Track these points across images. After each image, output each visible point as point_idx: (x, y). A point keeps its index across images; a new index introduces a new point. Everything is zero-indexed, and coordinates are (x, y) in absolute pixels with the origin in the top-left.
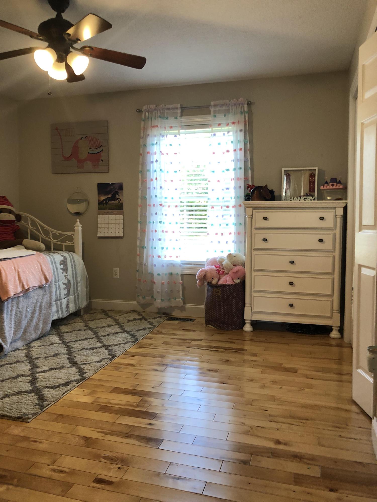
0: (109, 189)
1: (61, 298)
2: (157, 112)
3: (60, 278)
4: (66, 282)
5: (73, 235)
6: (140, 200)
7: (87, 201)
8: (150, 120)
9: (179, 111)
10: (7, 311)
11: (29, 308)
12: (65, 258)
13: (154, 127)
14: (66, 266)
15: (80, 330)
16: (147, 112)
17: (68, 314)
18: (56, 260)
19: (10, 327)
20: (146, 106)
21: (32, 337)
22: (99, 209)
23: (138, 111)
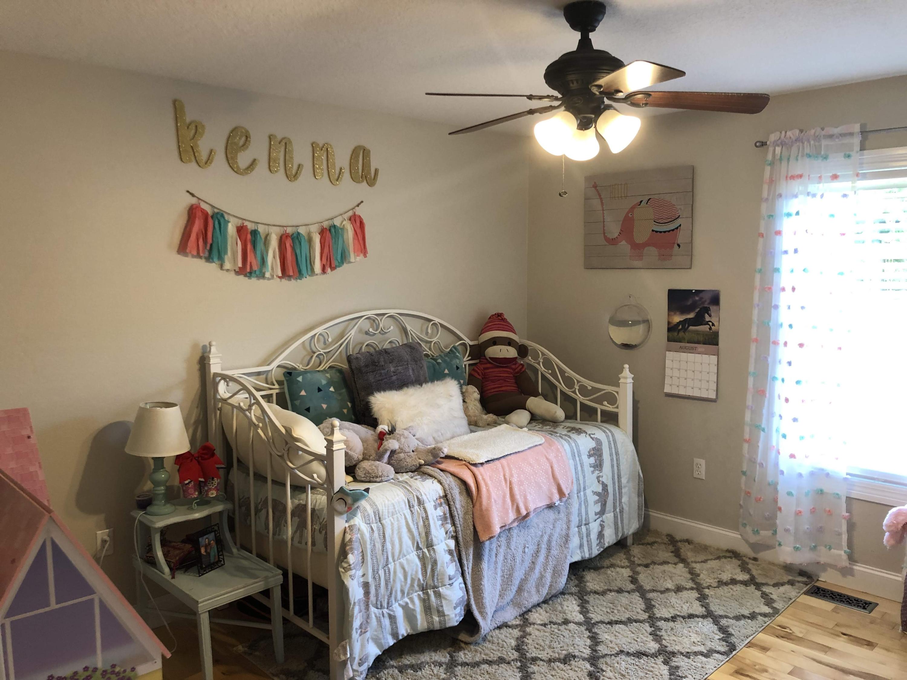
0: (689, 302)
1: (589, 521)
2: (801, 144)
3: (587, 483)
4: (599, 489)
5: (617, 393)
6: (754, 330)
7: (647, 322)
8: (784, 163)
9: (856, 141)
10: (490, 556)
11: (528, 548)
12: (599, 442)
13: (793, 177)
14: (599, 458)
15: (620, 591)
16: (778, 146)
17: (602, 549)
18: (581, 448)
19: (494, 585)
20: (778, 133)
21: (532, 600)
22: (669, 340)
23: (758, 144)
